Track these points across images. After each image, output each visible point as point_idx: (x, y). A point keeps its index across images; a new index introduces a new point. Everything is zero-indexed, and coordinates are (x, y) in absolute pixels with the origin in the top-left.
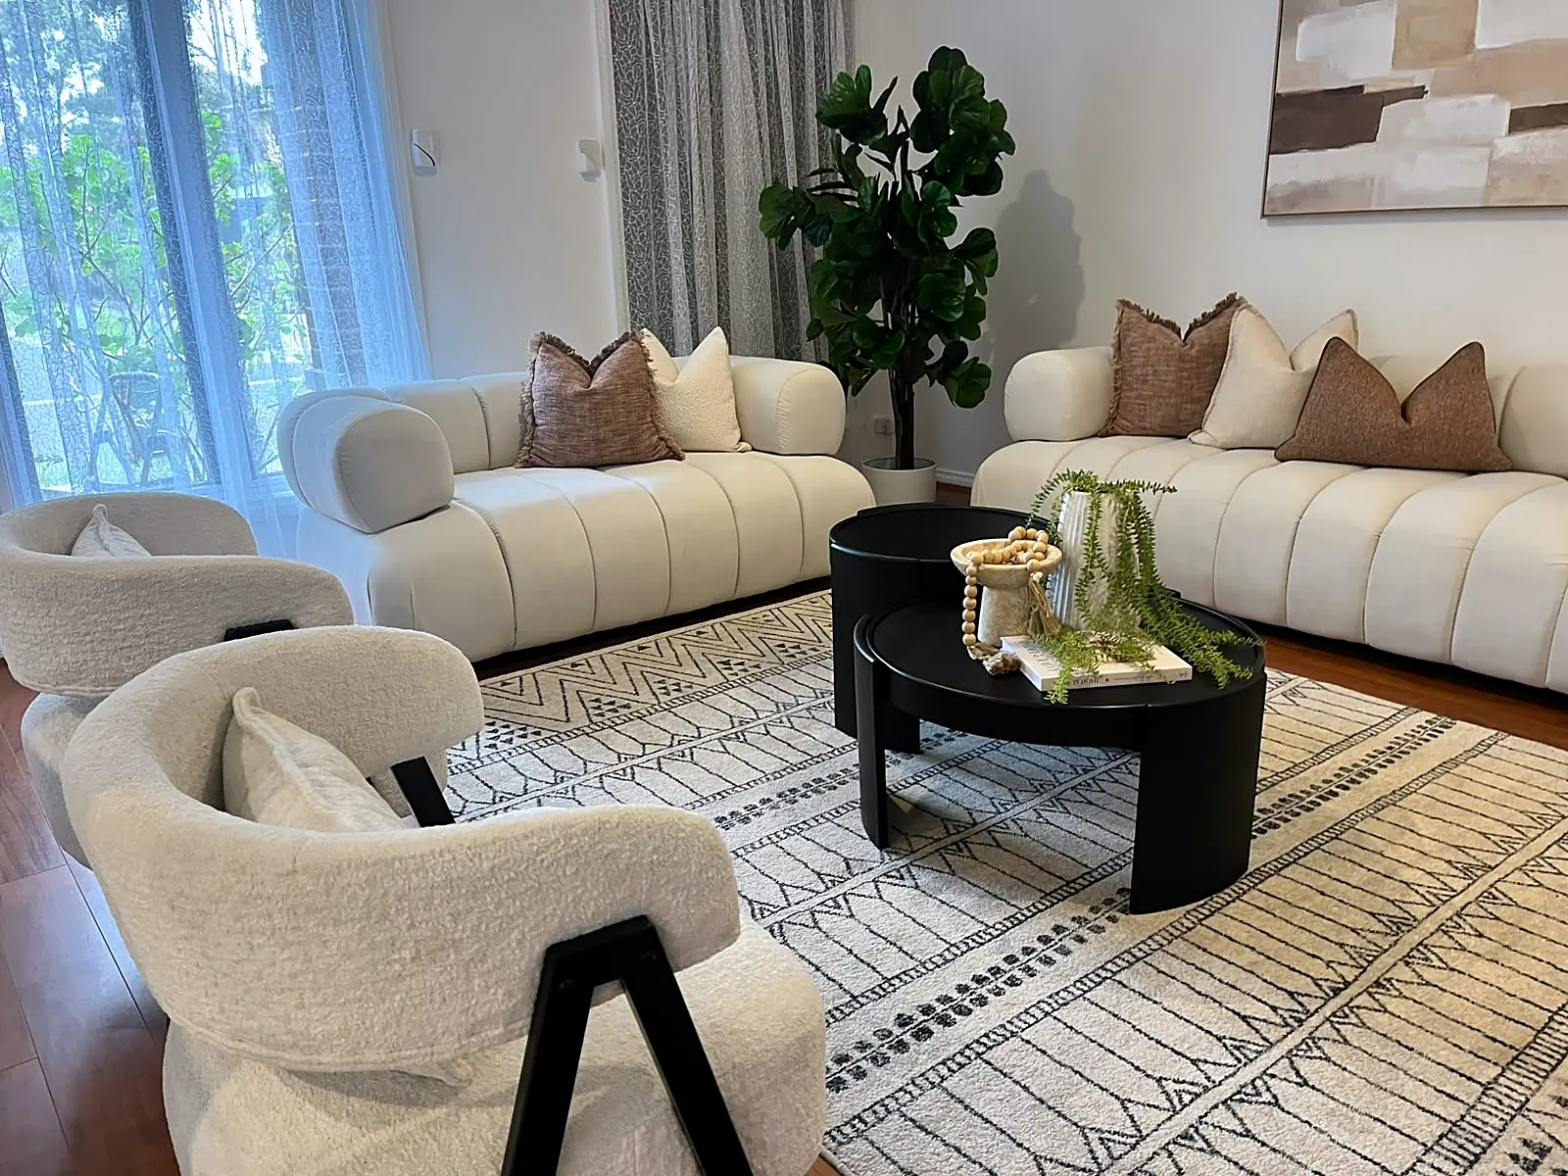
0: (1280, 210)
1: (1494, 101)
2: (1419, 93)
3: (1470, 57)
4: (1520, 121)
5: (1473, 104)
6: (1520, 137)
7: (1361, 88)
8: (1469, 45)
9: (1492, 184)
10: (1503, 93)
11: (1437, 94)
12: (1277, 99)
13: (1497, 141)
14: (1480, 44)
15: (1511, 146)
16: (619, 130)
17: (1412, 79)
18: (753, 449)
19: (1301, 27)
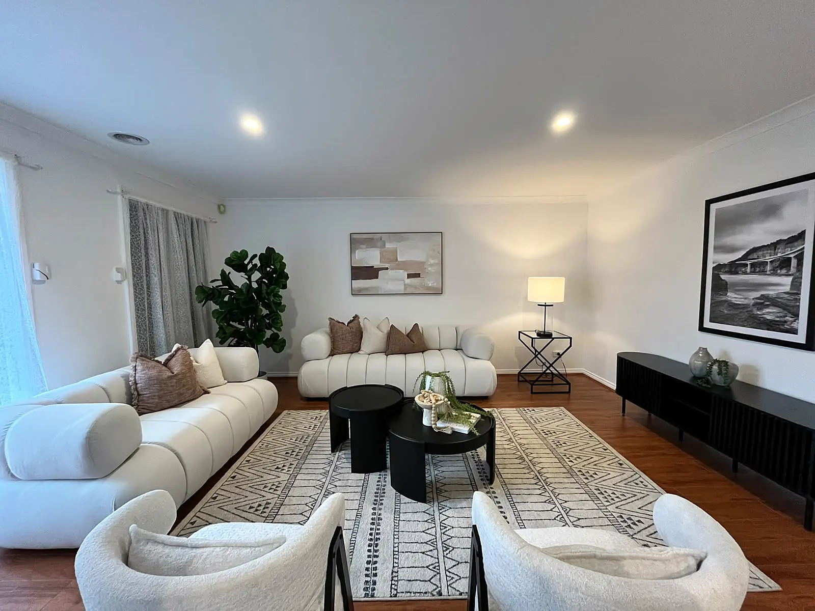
0: (355, 293)
1: (403, 272)
2: (387, 269)
3: (397, 262)
4: (409, 276)
5: (400, 272)
6: (409, 280)
7: (373, 267)
8: (397, 260)
9: (405, 289)
10: (406, 270)
11: (391, 269)
12: (352, 268)
13: (405, 280)
14: (399, 260)
15: (408, 281)
16: (132, 264)
17: (384, 266)
18: (228, 382)
19: (357, 252)
